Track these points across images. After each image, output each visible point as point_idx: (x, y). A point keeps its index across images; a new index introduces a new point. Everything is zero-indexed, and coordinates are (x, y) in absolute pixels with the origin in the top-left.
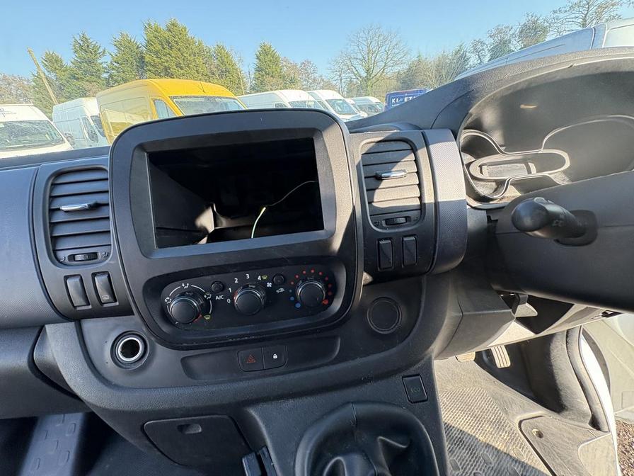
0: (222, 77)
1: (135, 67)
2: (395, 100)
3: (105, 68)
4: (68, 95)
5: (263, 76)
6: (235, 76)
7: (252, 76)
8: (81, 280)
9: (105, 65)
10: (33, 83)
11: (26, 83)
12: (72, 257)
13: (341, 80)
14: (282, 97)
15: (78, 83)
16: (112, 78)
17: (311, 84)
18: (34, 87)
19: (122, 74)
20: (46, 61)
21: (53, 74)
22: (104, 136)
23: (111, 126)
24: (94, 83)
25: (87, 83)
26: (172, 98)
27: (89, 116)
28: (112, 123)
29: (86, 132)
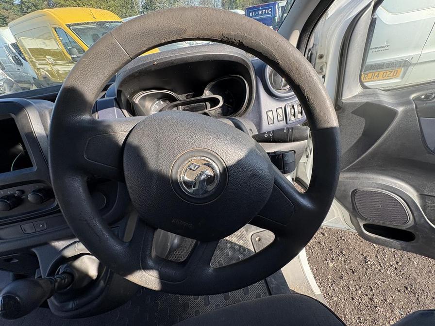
2: (252, 14)
22: (26, 61)
23: (29, 52)
24: (9, 11)
25: (4, 10)
26: (69, 26)
27: (9, 43)
28: (29, 49)
29: (11, 58)
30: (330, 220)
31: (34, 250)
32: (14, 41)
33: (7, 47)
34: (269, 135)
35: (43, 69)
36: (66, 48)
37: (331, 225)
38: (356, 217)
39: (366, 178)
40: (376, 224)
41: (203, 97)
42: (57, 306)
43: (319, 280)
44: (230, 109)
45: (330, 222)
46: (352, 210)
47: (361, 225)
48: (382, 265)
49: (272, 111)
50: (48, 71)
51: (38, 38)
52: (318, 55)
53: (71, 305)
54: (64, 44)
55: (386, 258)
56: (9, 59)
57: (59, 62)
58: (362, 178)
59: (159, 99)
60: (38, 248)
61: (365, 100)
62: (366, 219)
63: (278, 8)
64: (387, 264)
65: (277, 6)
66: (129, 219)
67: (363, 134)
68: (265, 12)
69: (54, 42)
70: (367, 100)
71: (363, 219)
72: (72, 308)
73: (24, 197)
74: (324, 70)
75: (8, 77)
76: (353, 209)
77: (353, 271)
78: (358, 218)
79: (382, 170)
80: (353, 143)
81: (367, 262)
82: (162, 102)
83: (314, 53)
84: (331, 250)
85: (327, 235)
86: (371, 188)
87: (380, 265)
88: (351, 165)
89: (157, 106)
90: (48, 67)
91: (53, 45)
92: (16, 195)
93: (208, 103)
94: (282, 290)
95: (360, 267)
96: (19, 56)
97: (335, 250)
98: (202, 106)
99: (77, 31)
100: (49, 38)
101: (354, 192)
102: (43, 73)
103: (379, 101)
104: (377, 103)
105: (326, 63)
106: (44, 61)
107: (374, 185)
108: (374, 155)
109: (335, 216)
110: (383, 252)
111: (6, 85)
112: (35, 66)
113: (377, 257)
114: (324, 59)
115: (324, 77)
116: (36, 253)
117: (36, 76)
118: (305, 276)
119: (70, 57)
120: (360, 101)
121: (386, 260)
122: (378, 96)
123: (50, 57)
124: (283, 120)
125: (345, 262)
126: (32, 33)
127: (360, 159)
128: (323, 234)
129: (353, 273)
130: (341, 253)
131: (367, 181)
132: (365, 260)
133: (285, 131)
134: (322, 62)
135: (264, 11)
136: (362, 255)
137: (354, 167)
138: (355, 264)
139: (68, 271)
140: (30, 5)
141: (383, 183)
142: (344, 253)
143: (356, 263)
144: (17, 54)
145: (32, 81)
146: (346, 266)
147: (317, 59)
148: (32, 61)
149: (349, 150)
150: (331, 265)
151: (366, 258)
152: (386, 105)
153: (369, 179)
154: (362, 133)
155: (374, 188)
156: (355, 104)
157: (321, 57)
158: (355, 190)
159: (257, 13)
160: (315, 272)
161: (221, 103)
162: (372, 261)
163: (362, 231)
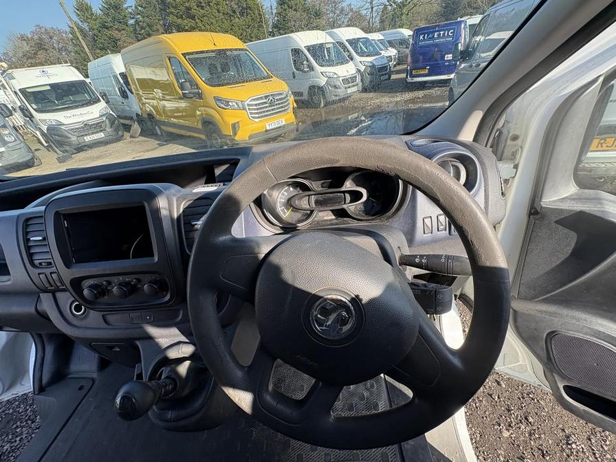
0: (243, 15)
1: (158, 10)
2: (424, 37)
3: (131, 13)
4: (101, 45)
5: (285, 10)
6: (256, 12)
7: (274, 11)
8: (46, 275)
9: (130, 10)
10: (70, 35)
11: (64, 35)
12: (40, 264)
13: (372, 8)
14: (298, 40)
15: (108, 33)
16: (139, 25)
17: (338, 15)
18: (72, 40)
19: (147, 19)
20: (78, 10)
21: (86, 24)
22: (132, 93)
23: (136, 82)
24: (123, 32)
25: (117, 32)
26: (184, 55)
27: (118, 73)
28: (137, 79)
29: (117, 89)
30: (509, 366)
31: (138, 343)
32: (123, 70)
33: (115, 77)
34: (421, 261)
35: (148, 104)
36: (178, 81)
37: (511, 373)
38: (551, 371)
39: (573, 318)
40: (586, 389)
41: (343, 189)
42: (156, 412)
43: (483, 452)
44: (375, 204)
45: (510, 368)
46: (546, 360)
47: (561, 386)
48: (597, 456)
49: (431, 217)
50: (153, 106)
51: (149, 66)
52: (510, 135)
53: (170, 415)
54: (175, 74)
55: (606, 445)
56: (115, 90)
57: (168, 97)
58: (567, 316)
59: (288, 185)
60: (142, 341)
61: (578, 207)
62: (569, 380)
63: (464, 28)
64: (608, 456)
65: (463, 26)
66: (239, 326)
67: (572, 252)
68: (444, 34)
69: (165, 71)
70: (582, 209)
71: (563, 377)
72: (171, 419)
73: (140, 286)
74: (518, 157)
75: (111, 112)
76: (548, 359)
77: (543, 453)
78: (554, 374)
79: (603, 310)
80: (554, 265)
81: (570, 444)
82: (291, 189)
83: (505, 131)
84: (509, 410)
85: (504, 386)
86: (582, 335)
87: (594, 454)
88: (549, 295)
89: (285, 193)
90: (155, 102)
91: (162, 75)
92: (133, 283)
93: (348, 195)
94: (421, 456)
95: (557, 449)
96: (126, 88)
97: (516, 413)
98: (340, 197)
99: (192, 62)
100: (162, 66)
101: (552, 335)
102: (148, 108)
103: (602, 211)
104: (599, 214)
105: (521, 147)
106: (151, 95)
107: (585, 330)
108: (588, 286)
109: (519, 361)
110: (603, 434)
111: (107, 121)
112: (140, 100)
113: (590, 440)
114: (519, 142)
115: (516, 167)
116: (140, 346)
117: (140, 113)
118: (460, 443)
119: (180, 92)
120: (570, 208)
121: (606, 448)
122: (601, 204)
123: (159, 91)
124: (446, 230)
125: (530, 435)
126: (144, 62)
127: (564, 288)
128: (498, 383)
129: (543, 456)
130: (526, 418)
131: (574, 321)
132: (567, 441)
133: (443, 260)
134: (516, 145)
135: (442, 33)
136: (563, 430)
137: (554, 298)
138: (548, 442)
139: (172, 376)
140: (145, 25)
141: (601, 329)
142: (531, 420)
143: (550, 442)
144: (124, 85)
145: (135, 118)
146: (532, 443)
147: (509, 140)
148: (138, 94)
149: (547, 273)
150: (506, 434)
151: (568, 437)
152: (613, 220)
153: (578, 320)
154: (570, 252)
155: (586, 334)
156: (562, 211)
157: (515, 138)
158: (553, 332)
159: (431, 36)
160: (478, 439)
161: (364, 198)
162: (579, 444)
163: (561, 394)
